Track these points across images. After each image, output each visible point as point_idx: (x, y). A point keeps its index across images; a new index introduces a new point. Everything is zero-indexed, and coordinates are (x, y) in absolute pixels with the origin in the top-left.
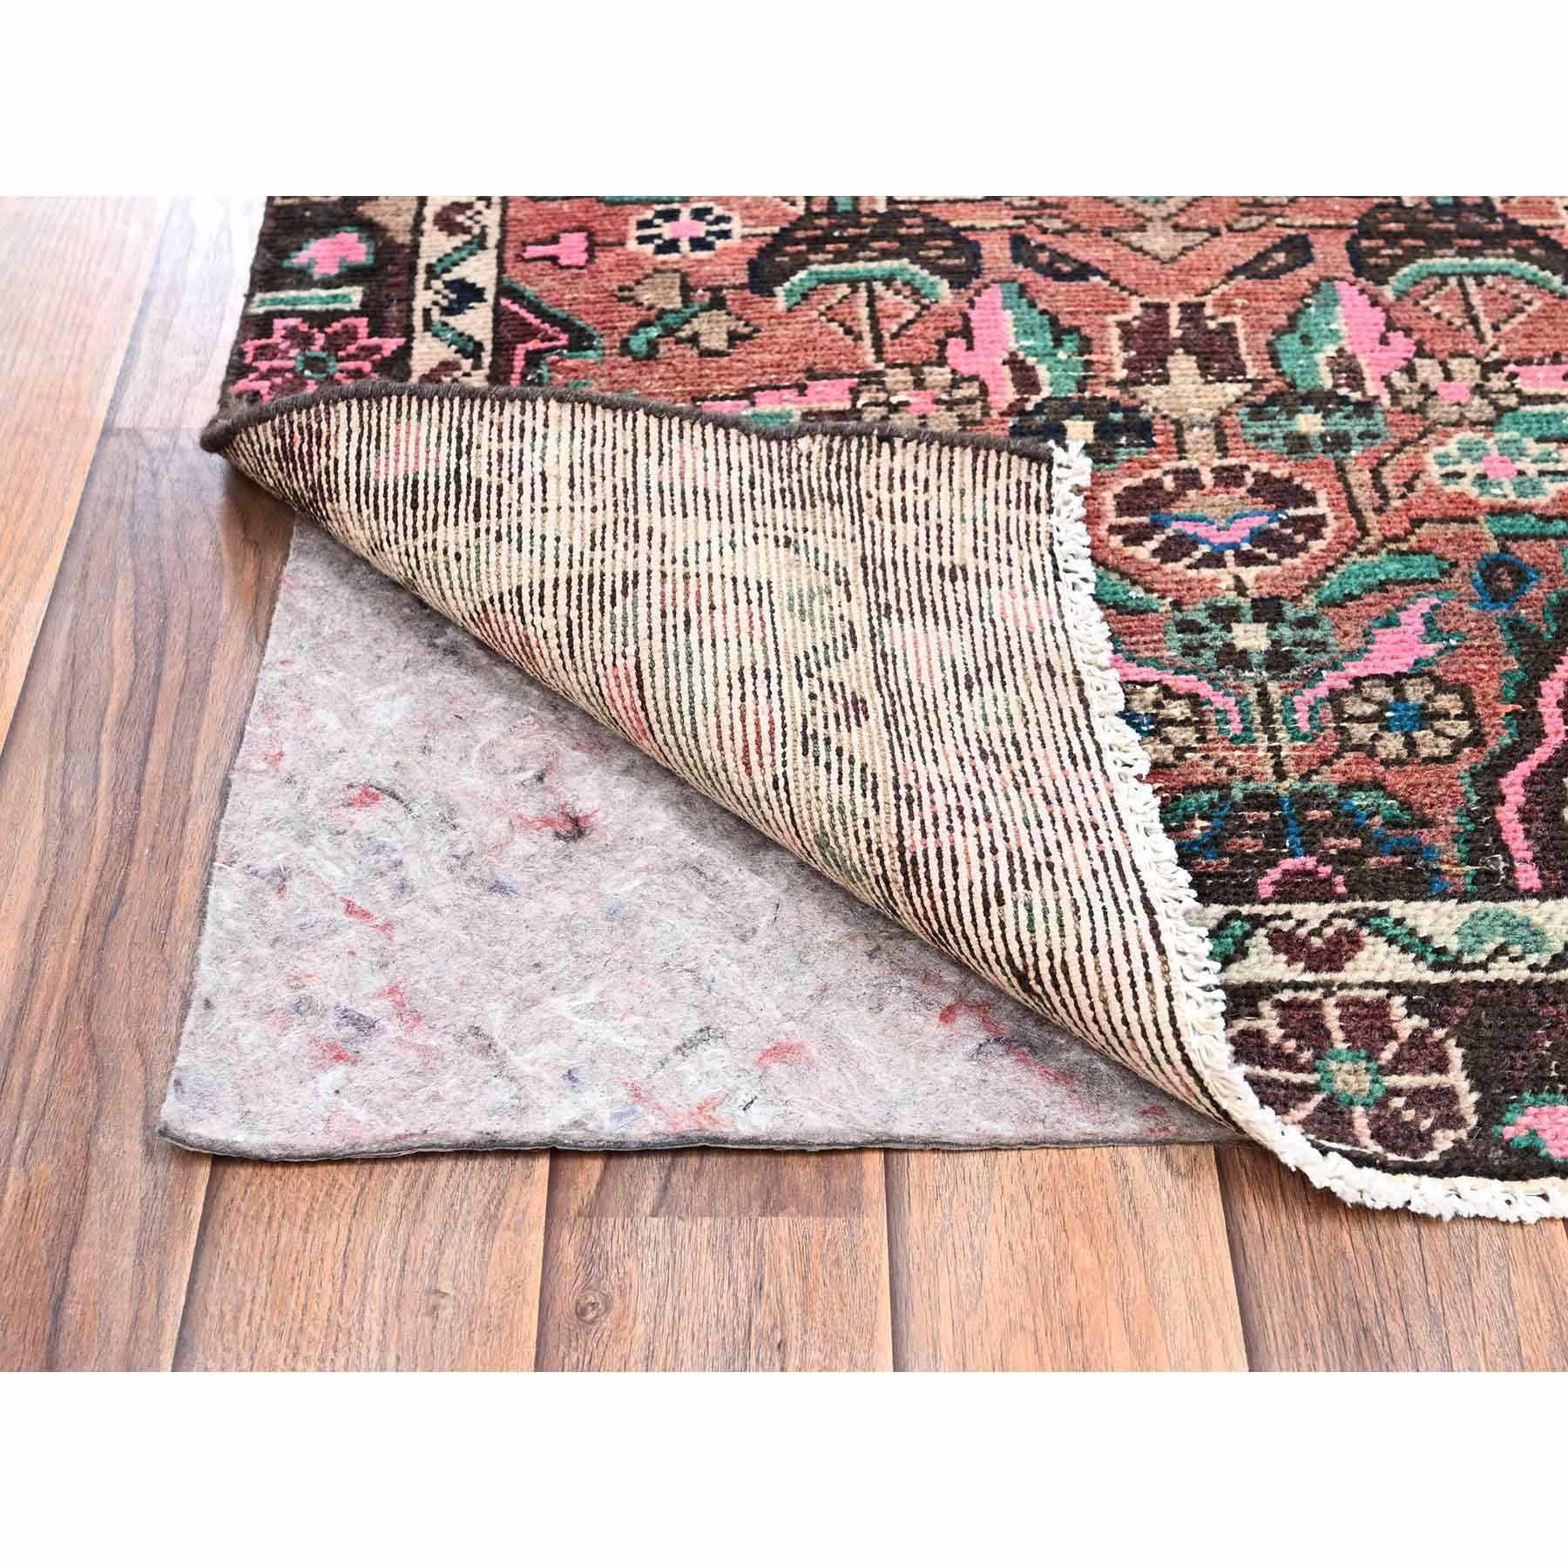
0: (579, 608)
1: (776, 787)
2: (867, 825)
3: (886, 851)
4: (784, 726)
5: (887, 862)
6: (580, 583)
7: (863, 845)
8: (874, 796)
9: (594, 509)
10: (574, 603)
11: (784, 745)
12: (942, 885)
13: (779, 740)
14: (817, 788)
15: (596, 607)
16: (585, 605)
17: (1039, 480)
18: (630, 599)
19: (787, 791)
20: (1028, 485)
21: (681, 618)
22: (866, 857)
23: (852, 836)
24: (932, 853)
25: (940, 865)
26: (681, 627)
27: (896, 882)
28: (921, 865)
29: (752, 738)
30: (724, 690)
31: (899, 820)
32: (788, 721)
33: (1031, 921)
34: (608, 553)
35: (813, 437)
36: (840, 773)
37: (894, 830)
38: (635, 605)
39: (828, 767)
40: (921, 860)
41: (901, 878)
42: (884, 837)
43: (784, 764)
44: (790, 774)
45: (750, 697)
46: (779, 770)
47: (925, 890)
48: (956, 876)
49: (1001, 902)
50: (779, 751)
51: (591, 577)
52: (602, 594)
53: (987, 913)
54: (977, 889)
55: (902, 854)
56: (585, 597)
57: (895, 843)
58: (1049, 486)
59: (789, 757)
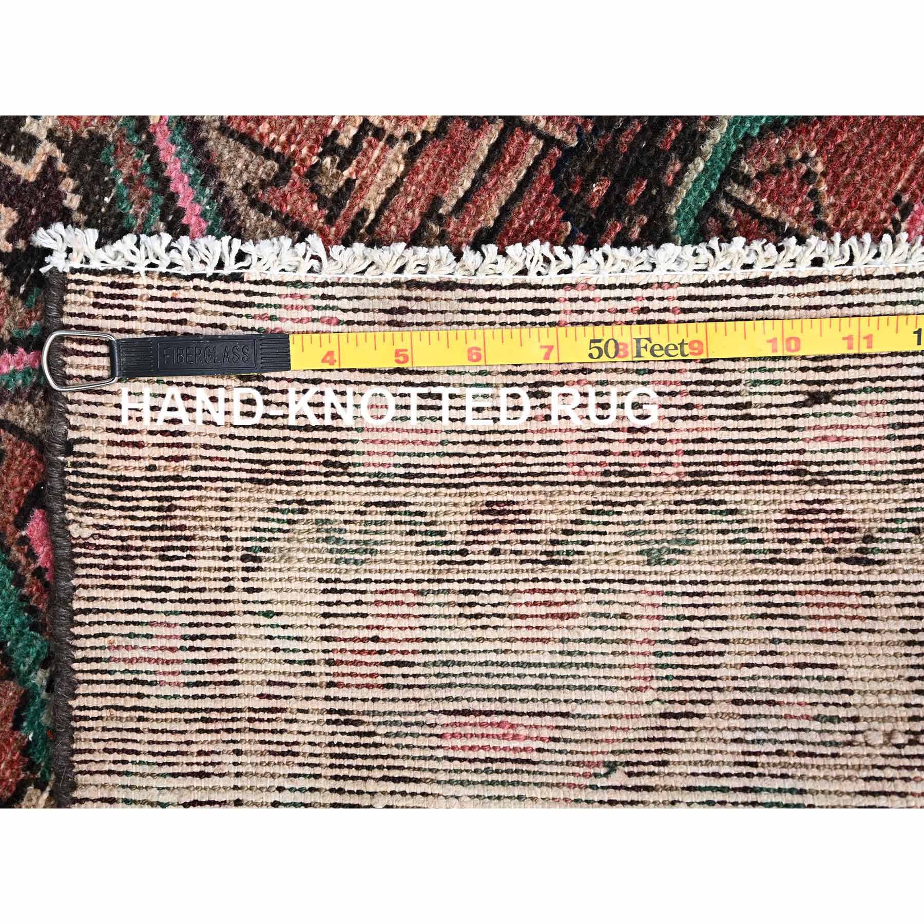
0: (369, 768)
1: (596, 591)
2: (650, 512)
3: (678, 497)
4: (535, 580)
5: (688, 498)
6: (341, 766)
7: (668, 517)
8: (622, 504)
9: (238, 752)
10: (365, 773)
11: (557, 581)
12: (719, 452)
13: (551, 586)
14: (606, 554)
15: (373, 751)
16: (368, 762)
17: (92, 283)
18: (365, 718)
19: (602, 581)
20: (98, 295)
21: (395, 670)
22: (678, 517)
23: (658, 527)
24: (687, 459)
25: (700, 452)
26: (406, 670)
27: (707, 493)
28: (698, 468)
29: (543, 610)
30: (489, 633)
31: (651, 485)
32: (531, 576)
33: (772, 382)
34: (301, 738)
35: (69, 522)
36: (594, 533)
37: (660, 489)
38: (374, 713)
39: (585, 543)
40: (693, 469)
41: (705, 488)
42: (666, 498)
43: (576, 581)
44: (588, 577)
45: (500, 610)
46: (582, 586)
47: (720, 468)
48: (713, 440)
49: (748, 405)
50: (562, 586)
51: (333, 756)
52: (356, 745)
53: (753, 418)
54: (731, 424)
55: (686, 484)
56: (359, 762)
57: (673, 489)
58: (96, 272)
59: (571, 577)
